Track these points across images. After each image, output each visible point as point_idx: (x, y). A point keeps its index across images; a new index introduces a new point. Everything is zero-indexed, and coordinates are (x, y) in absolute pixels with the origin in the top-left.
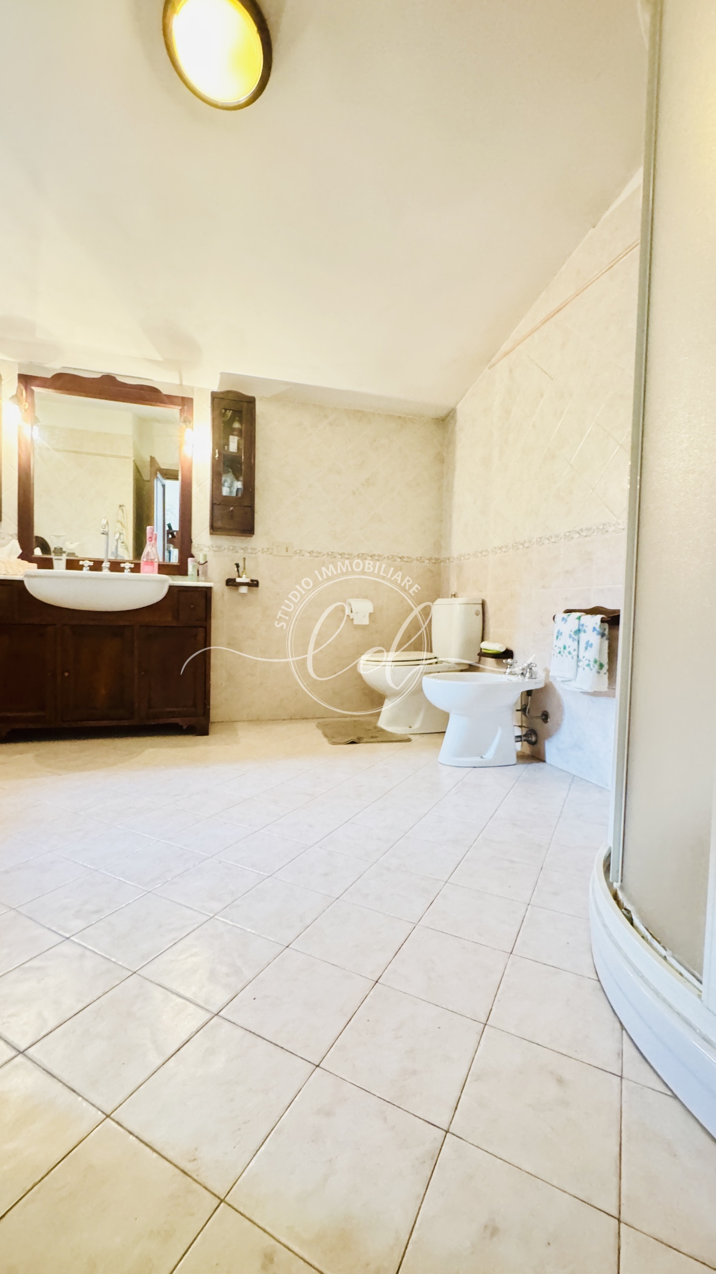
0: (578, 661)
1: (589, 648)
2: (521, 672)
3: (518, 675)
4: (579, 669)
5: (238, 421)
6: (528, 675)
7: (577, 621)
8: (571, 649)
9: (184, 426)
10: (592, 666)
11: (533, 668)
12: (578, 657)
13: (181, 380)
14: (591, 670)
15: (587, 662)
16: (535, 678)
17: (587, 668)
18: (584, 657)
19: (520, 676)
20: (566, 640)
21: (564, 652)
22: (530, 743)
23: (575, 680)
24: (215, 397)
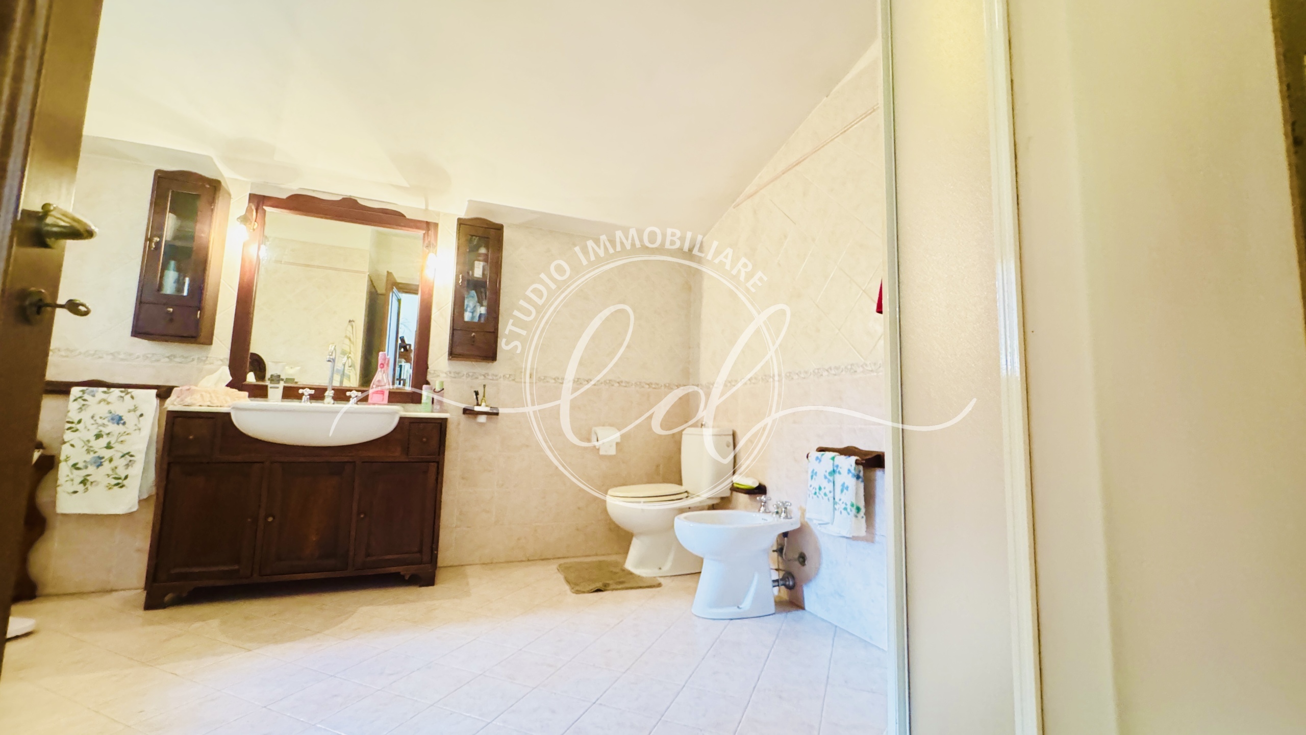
0: (835, 503)
1: (845, 491)
2: (776, 511)
3: (773, 513)
4: (836, 512)
5: (484, 247)
6: (783, 515)
7: (832, 461)
8: (827, 491)
9: (427, 251)
10: (849, 510)
11: (788, 507)
12: (834, 499)
13: (427, 205)
14: (849, 514)
15: (844, 506)
16: (791, 518)
17: (844, 512)
18: (840, 500)
19: (774, 515)
20: (820, 481)
21: (819, 493)
22: (789, 588)
23: (832, 524)
24: (461, 223)
